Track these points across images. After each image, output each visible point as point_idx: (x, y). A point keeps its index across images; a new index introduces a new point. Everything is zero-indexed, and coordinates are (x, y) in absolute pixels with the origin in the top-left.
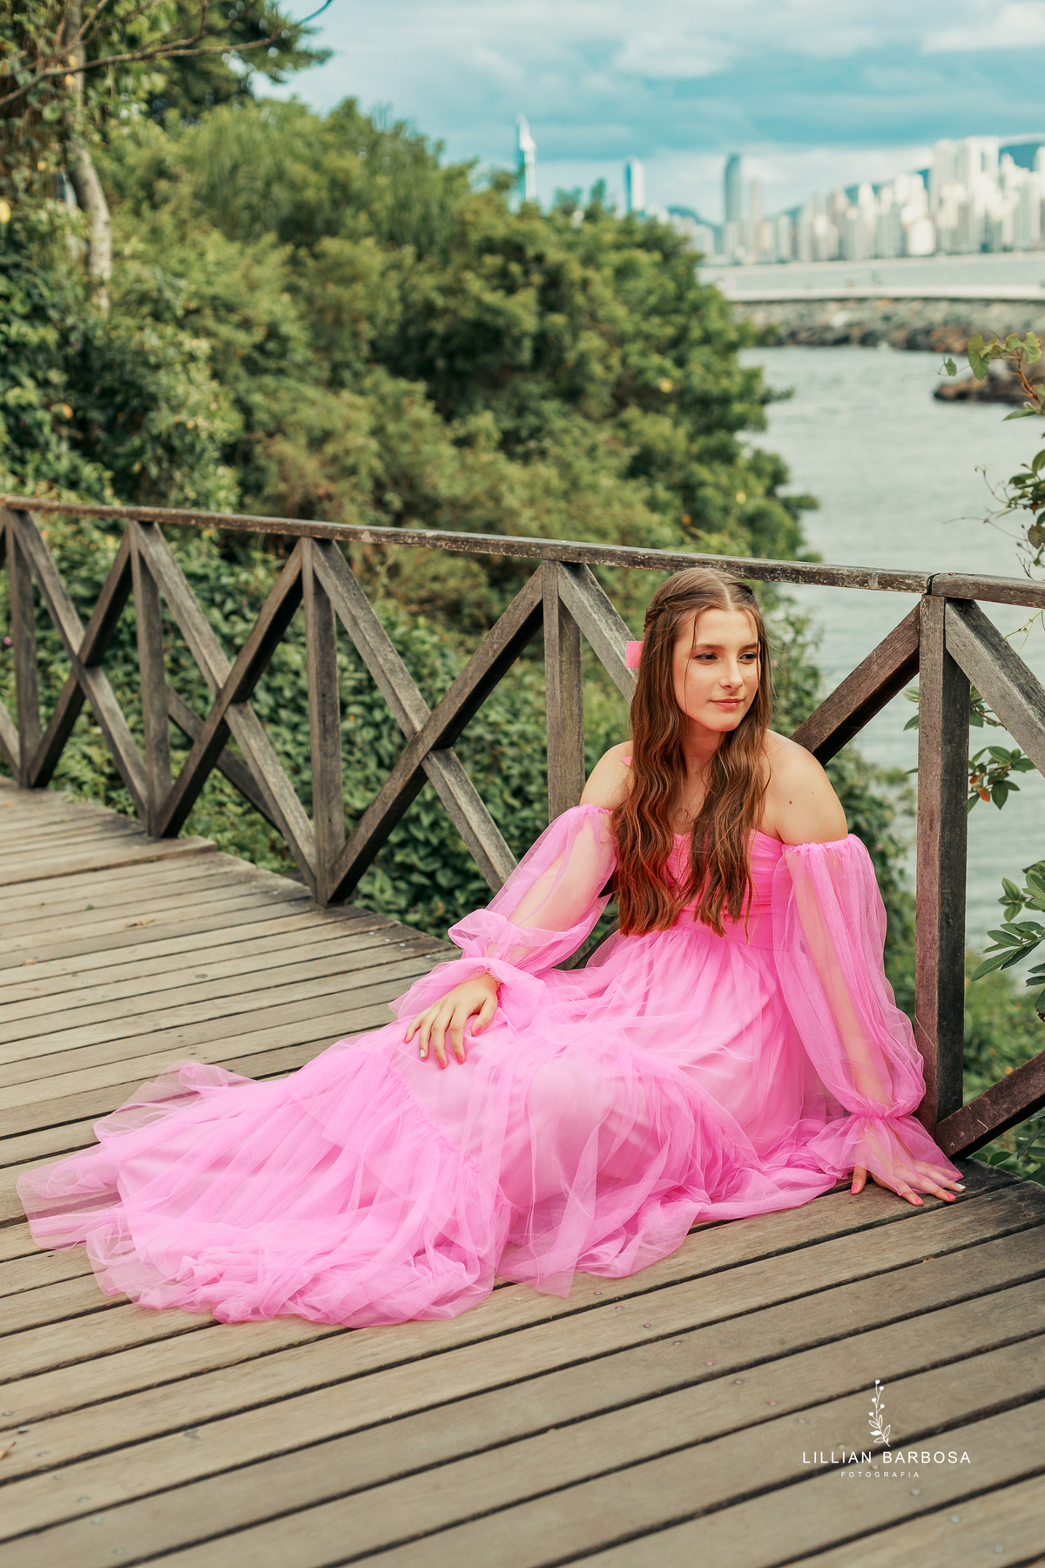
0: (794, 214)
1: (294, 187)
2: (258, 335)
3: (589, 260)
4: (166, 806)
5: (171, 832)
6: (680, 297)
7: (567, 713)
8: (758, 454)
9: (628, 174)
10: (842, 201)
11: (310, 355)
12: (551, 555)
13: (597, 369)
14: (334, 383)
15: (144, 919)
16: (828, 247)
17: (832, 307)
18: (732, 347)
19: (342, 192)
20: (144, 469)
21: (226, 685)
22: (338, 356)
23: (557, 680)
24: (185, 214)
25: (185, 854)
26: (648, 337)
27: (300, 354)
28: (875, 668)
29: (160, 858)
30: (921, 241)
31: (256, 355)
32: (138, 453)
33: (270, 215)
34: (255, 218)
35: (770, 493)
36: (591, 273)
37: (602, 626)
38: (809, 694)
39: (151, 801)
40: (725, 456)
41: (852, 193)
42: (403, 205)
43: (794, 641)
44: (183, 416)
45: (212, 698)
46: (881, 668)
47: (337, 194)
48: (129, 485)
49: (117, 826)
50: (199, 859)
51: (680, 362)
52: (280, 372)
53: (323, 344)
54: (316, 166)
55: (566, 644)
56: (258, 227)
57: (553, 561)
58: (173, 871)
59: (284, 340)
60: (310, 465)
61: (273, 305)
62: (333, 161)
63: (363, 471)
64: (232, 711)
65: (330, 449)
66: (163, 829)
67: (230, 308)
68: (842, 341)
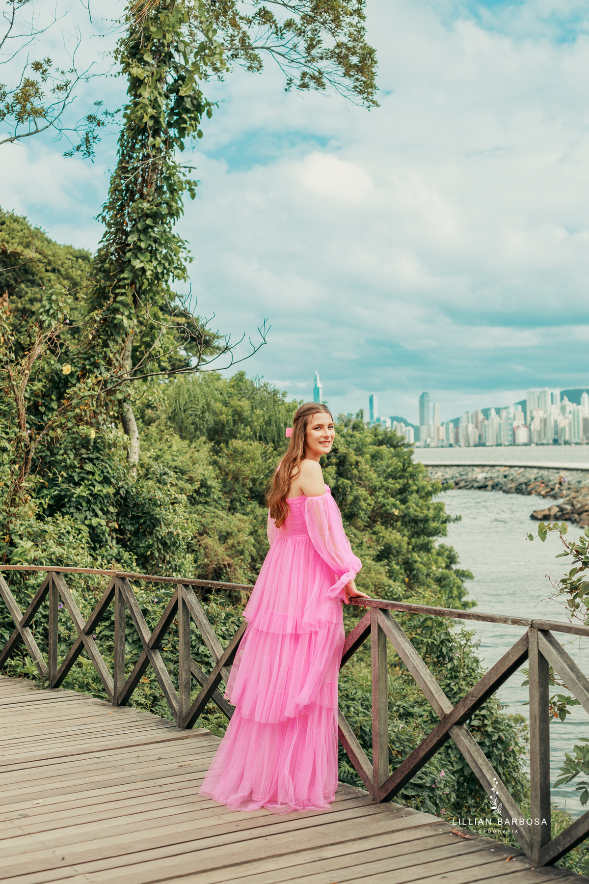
0: (456, 422)
1: (215, 414)
2: (197, 485)
3: (359, 451)
4: (188, 714)
5: (189, 726)
6: (404, 470)
7: (381, 672)
8: (442, 547)
9: (371, 400)
10: (481, 417)
11: (220, 495)
12: (375, 605)
13: (363, 504)
14: (232, 509)
15: (186, 763)
16: (473, 439)
17: (477, 470)
18: (429, 494)
19: (239, 417)
20: (152, 553)
21: (221, 658)
22: (234, 495)
23: (377, 658)
24: (163, 428)
25: (197, 736)
26: (387, 489)
27: (216, 494)
28: (511, 656)
29: (186, 738)
30: (522, 436)
31: (195, 495)
32: (149, 547)
33: (204, 427)
34: (196, 429)
35: (448, 567)
36: (359, 459)
37: (397, 635)
38: (473, 670)
39: (181, 712)
40: (426, 548)
41: (486, 412)
42: (268, 423)
43: (466, 644)
44: (172, 529)
45: (214, 665)
46: (513, 656)
47: (236, 418)
48: (144, 561)
49: (163, 723)
50: (204, 738)
51: (404, 501)
52: (206, 503)
53: (227, 491)
54: (226, 404)
55: (381, 643)
56: (198, 433)
57: (376, 608)
58: (194, 743)
59: (209, 488)
60: (220, 549)
61: (204, 471)
62: (235, 402)
63: (247, 553)
64: (224, 669)
65: (230, 542)
66: (186, 725)
67: (183, 473)
68: (483, 487)
